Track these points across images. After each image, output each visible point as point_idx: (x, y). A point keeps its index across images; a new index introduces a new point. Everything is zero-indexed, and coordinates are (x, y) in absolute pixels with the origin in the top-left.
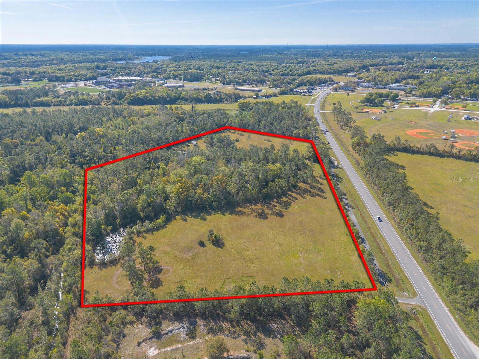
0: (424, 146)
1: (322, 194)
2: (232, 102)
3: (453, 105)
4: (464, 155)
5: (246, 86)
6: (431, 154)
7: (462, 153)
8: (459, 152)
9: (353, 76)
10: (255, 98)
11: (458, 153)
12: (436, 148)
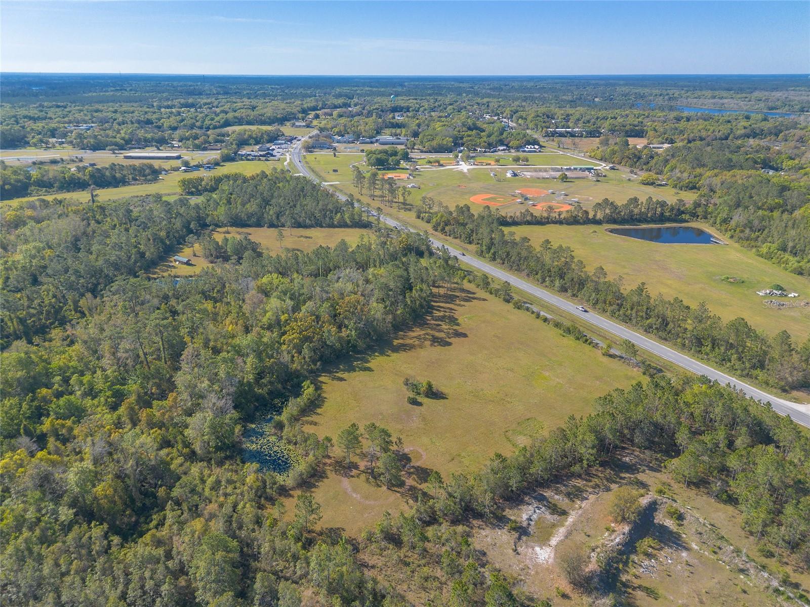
0: (518, 214)
1: (475, 296)
2: (150, 180)
3: (479, 159)
4: (564, 219)
5: (137, 150)
6: (529, 223)
7: (562, 216)
8: (559, 215)
9: (304, 126)
10: (185, 171)
11: (557, 217)
12: (532, 215)
